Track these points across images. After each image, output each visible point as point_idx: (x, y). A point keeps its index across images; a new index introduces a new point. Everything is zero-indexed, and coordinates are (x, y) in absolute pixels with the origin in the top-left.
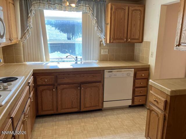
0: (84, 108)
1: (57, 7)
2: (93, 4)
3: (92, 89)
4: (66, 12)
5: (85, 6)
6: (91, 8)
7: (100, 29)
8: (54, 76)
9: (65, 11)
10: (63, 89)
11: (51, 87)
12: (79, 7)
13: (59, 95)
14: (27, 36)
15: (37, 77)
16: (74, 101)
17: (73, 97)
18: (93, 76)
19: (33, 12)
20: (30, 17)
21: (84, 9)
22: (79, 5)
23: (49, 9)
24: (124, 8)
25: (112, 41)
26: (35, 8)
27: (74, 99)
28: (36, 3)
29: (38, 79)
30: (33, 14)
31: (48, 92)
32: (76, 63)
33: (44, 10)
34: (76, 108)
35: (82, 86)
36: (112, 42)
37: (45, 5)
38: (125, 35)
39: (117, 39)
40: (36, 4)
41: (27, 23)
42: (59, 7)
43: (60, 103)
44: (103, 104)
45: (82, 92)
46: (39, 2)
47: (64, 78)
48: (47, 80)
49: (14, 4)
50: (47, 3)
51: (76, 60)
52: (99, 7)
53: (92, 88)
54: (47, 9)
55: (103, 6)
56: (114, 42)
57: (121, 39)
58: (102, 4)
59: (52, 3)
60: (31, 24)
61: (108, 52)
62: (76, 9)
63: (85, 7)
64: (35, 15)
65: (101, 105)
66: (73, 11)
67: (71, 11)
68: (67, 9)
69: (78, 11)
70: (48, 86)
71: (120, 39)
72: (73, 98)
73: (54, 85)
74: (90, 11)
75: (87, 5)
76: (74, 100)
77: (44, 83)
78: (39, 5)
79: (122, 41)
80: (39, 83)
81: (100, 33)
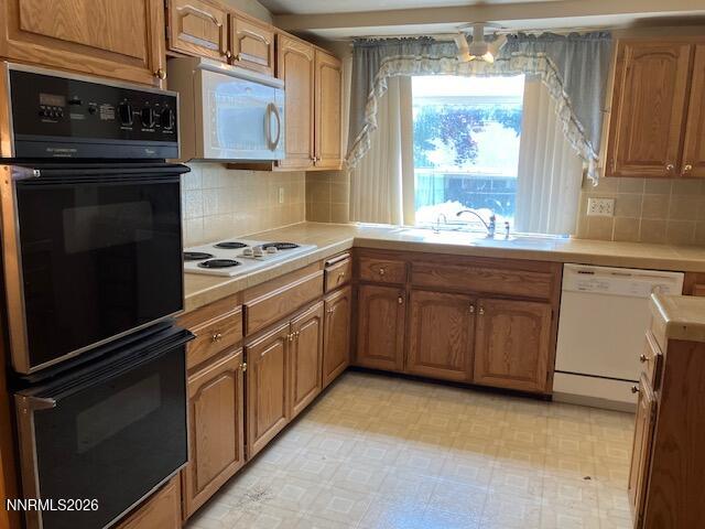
0: (483, 376)
1: (444, 67)
2: (560, 48)
3: (512, 320)
4: (473, 79)
5: (534, 57)
6: (551, 63)
7: (582, 129)
8: (402, 263)
9: (469, 75)
10: (427, 303)
11: (394, 291)
12: (513, 60)
13: (414, 320)
14: (361, 150)
15: (362, 259)
16: (455, 347)
17: (453, 332)
18: (521, 278)
19: (383, 84)
20: (372, 98)
21: (530, 66)
22: (514, 54)
23: (422, 72)
24: (672, 51)
25: (614, 170)
26: (386, 73)
27: (455, 338)
28: (391, 61)
29: (364, 266)
30: (381, 90)
31: (386, 304)
32: (491, 236)
33: (413, 78)
34: (459, 369)
35: (481, 302)
36: (618, 175)
37: (412, 64)
38: (674, 149)
39: (638, 163)
40: (390, 64)
41: (364, 114)
42: (452, 65)
43: (413, 342)
44: (550, 378)
45: (481, 323)
46: (397, 56)
47: (430, 273)
48: (383, 269)
49: (338, 69)
50: (418, 58)
51: (492, 227)
52: (584, 56)
53: (515, 317)
54: (417, 74)
55: (598, 52)
56: (624, 172)
57: (656, 163)
58: (596, 46)
59: (434, 57)
60: (373, 116)
61: (611, 209)
62: (502, 67)
63: (531, 60)
64: (388, 92)
65: (542, 378)
66: (494, 74)
67: (487, 75)
68: (474, 71)
69: (509, 75)
70: (387, 289)
71: (649, 163)
72: (453, 336)
73: (400, 286)
74: (550, 70)
75: (539, 54)
76: (455, 342)
77: (377, 278)
78: (400, 64)
79: (658, 170)
80: (365, 276)
81: (580, 143)
